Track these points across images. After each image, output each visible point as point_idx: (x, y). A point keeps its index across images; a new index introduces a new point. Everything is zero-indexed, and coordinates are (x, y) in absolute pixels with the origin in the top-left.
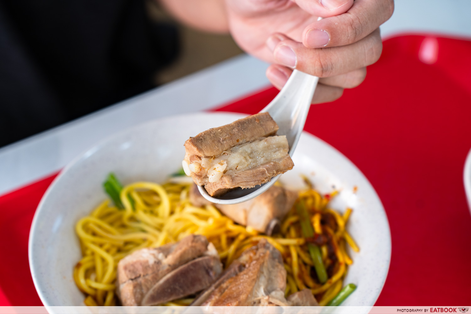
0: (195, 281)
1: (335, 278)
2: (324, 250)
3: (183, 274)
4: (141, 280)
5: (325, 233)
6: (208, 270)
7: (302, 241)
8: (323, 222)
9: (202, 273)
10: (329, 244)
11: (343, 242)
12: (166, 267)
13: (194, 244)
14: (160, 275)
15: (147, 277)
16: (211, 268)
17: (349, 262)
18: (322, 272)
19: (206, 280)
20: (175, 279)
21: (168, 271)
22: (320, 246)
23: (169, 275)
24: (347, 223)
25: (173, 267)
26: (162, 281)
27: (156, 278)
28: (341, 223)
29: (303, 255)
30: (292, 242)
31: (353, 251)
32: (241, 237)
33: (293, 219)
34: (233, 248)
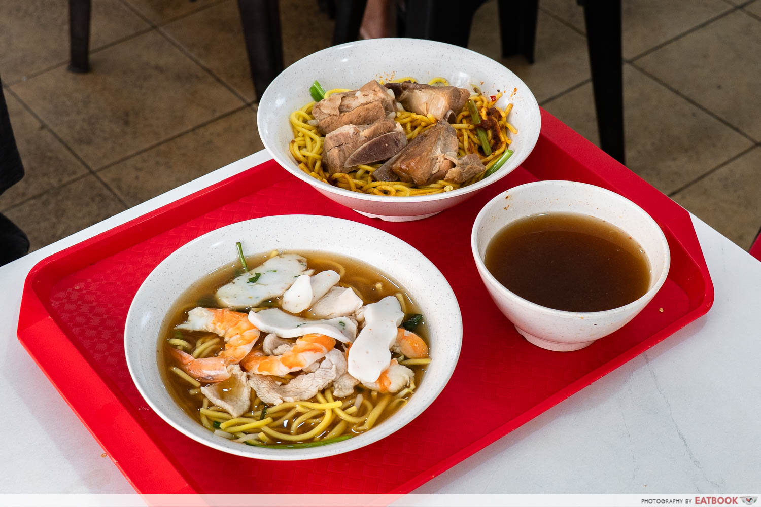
0: (385, 150)
1: (497, 152)
2: (490, 132)
3: (377, 144)
4: (344, 146)
5: (490, 119)
6: (396, 142)
7: (472, 127)
8: (488, 113)
9: (392, 143)
10: (493, 127)
11: (505, 129)
12: (364, 138)
13: (384, 122)
14: (359, 144)
15: (348, 145)
16: (399, 140)
17: (509, 142)
18: (487, 148)
19: (395, 149)
20: (370, 147)
21: (365, 142)
22: (486, 130)
23: (365, 145)
24: (508, 117)
25: (369, 138)
26: (360, 149)
27: (355, 146)
28: (503, 114)
29: (472, 136)
30: (464, 125)
31: (512, 135)
32: (423, 124)
33: (465, 113)
34: (417, 130)
